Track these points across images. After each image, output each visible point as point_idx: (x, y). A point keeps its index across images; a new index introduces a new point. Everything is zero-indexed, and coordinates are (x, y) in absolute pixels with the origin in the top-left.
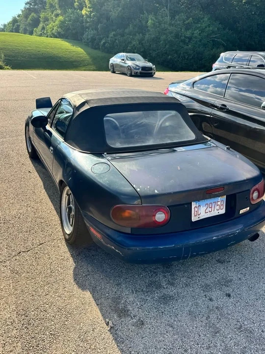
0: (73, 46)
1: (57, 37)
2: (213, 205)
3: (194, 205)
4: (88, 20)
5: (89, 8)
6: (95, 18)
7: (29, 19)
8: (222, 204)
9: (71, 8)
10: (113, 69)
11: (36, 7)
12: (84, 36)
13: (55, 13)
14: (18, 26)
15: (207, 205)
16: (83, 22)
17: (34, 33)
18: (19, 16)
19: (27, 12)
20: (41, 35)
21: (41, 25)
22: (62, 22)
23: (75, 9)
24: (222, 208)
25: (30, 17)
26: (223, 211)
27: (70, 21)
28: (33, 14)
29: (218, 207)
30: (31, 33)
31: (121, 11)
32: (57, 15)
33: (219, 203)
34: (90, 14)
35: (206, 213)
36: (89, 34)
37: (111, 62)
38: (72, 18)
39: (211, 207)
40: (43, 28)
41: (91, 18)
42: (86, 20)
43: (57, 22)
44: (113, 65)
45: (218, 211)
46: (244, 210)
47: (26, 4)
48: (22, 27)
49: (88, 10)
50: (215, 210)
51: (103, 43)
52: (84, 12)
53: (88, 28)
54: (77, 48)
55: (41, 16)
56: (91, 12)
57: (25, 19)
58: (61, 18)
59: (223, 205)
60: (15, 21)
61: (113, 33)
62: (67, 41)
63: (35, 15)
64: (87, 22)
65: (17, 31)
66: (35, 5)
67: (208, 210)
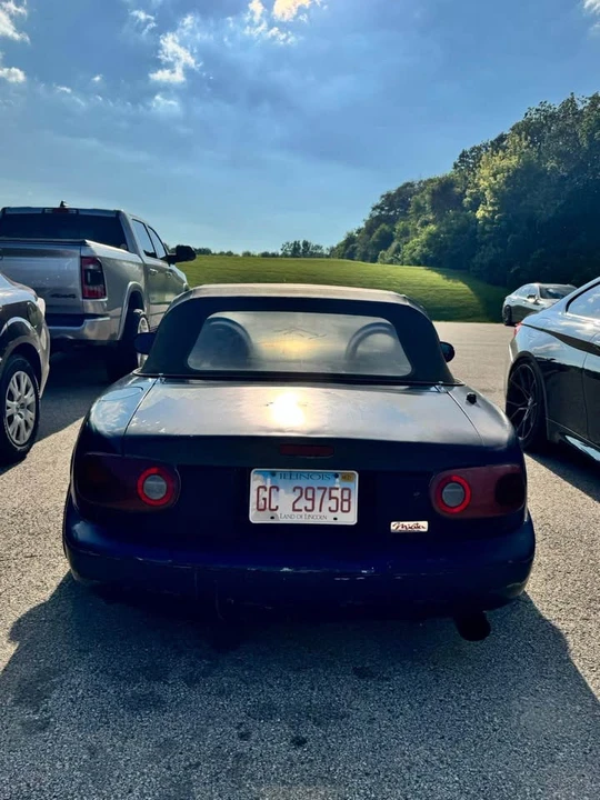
0: (448, 279)
1: (419, 265)
2: (319, 494)
3: (256, 481)
4: (487, 228)
5: (492, 204)
6: (503, 223)
7: (374, 236)
8: (346, 497)
9: (456, 209)
10: (510, 317)
11: (392, 213)
12: (476, 260)
13: (422, 219)
14: (355, 249)
15: (298, 491)
16: (476, 233)
17: (380, 259)
18: (359, 231)
19: (372, 225)
20: (391, 262)
21: (394, 245)
22: (433, 236)
23: (464, 209)
24: (345, 508)
25: (377, 232)
26: (350, 518)
27: (448, 232)
28: (383, 226)
29: (333, 504)
30: (374, 260)
31: (562, 207)
32: (426, 223)
33: (336, 493)
34: (493, 217)
35: (294, 510)
36: (485, 255)
37: (506, 303)
38: (455, 227)
39: (313, 500)
40: (398, 250)
41: (494, 223)
42: (483, 228)
43: (423, 237)
44: (510, 309)
45: (334, 515)
46: (406, 523)
47: (374, 209)
48: (360, 249)
49: (490, 208)
50: (325, 508)
51: (515, 271)
52: (480, 214)
53: (485, 243)
54: (455, 285)
55: (397, 227)
56: (494, 212)
57: (367, 236)
58: (432, 228)
59: (349, 500)
60: (350, 240)
61: (539, 251)
62: (436, 271)
63: (386, 228)
64: (484, 232)
65: (351, 256)
66: (389, 211)
67: (302, 504)
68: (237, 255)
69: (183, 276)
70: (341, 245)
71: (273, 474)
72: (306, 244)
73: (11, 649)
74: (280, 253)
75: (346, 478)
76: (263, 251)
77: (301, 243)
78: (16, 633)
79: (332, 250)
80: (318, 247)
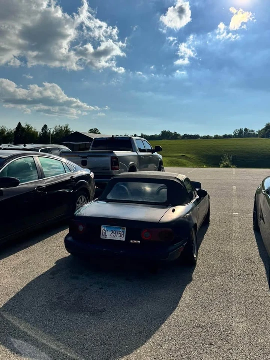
2: (117, 232)
3: (103, 228)
15: (112, 232)
26: (124, 239)
29: (120, 235)
33: (121, 233)
35: (111, 236)
39: (116, 234)
45: (120, 238)
46: (134, 241)
59: (124, 235)
60: (268, 127)
67: (113, 235)
68: (212, 137)
69: (161, 157)
70: (263, 129)
71: (107, 227)
72: (246, 130)
73: (55, 265)
74: (233, 135)
75: (123, 229)
76: (224, 134)
77: (244, 130)
78: (57, 263)
79: (260, 132)
80: (253, 131)
